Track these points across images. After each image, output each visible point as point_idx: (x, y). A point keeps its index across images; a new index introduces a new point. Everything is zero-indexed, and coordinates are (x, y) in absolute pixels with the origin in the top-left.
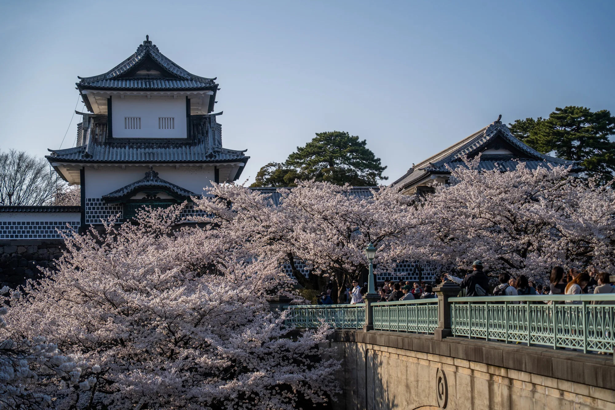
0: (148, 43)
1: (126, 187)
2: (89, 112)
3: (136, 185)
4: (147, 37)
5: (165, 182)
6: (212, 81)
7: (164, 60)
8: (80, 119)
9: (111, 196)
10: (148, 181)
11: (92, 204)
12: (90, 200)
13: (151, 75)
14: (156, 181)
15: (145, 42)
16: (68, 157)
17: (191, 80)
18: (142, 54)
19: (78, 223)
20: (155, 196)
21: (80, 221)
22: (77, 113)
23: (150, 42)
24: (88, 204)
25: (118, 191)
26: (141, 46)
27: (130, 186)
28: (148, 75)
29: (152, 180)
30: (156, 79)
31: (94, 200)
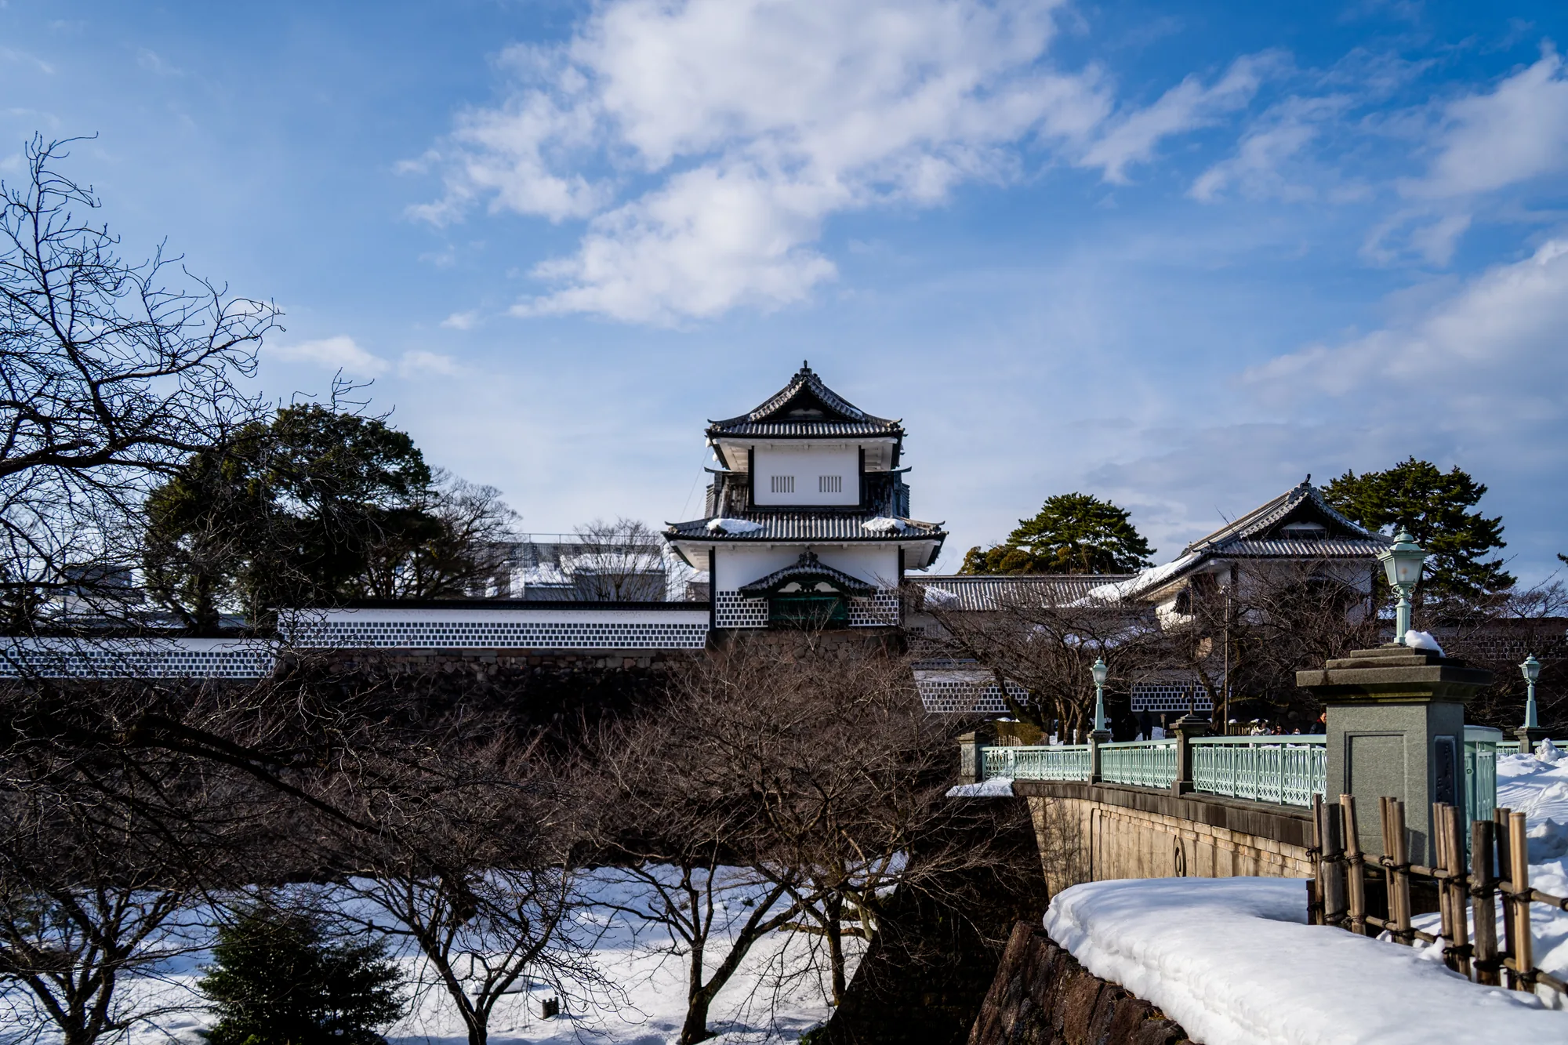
0: (806, 370)
1: (772, 576)
2: (724, 470)
3: (786, 573)
4: (805, 362)
5: (828, 568)
6: (896, 425)
7: (829, 395)
8: (711, 479)
9: (753, 587)
10: (803, 567)
11: (725, 600)
12: (722, 594)
13: (810, 416)
14: (815, 567)
15: (803, 370)
16: (692, 534)
17: (867, 423)
18: (797, 387)
19: (706, 626)
20: (813, 588)
21: (708, 622)
22: (707, 470)
23: (809, 370)
24: (719, 600)
25: (761, 581)
26: (796, 375)
27: (777, 573)
28: (806, 416)
29: (809, 566)
30: (817, 422)
31: (728, 593)
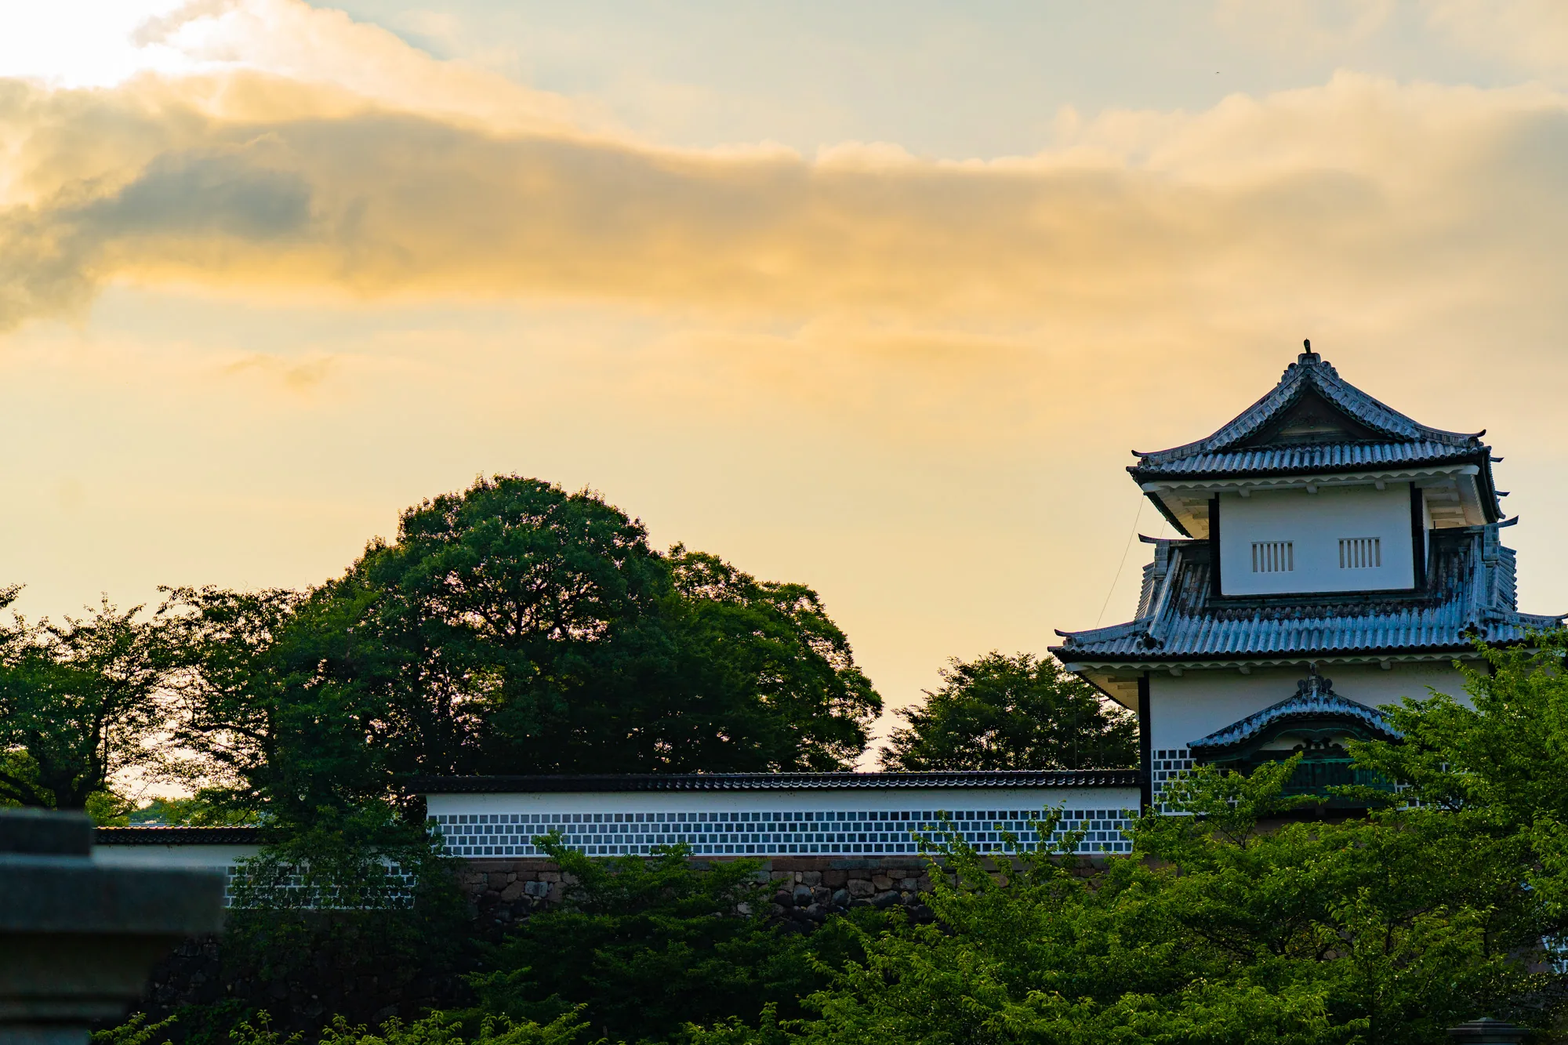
0: (1309, 357)
1: (1248, 720)
2: (1184, 537)
3: (1274, 713)
4: (1307, 343)
5: (1350, 703)
6: (1474, 439)
7: (1352, 396)
8: (1148, 554)
9: (1211, 743)
10: (1305, 702)
11: (1167, 765)
12: (1162, 754)
13: (1320, 435)
14: (1326, 701)
15: (1302, 357)
16: (1104, 649)
17: (1422, 442)
18: (1294, 386)
19: (1133, 814)
20: (1326, 741)
21: (1139, 808)
22: (1143, 539)
23: (1315, 356)
24: (1157, 765)
25: (1229, 730)
26: (1292, 366)
27: (1258, 716)
28: (1312, 436)
29: (1317, 700)
30: (1332, 444)
31: (1172, 754)
